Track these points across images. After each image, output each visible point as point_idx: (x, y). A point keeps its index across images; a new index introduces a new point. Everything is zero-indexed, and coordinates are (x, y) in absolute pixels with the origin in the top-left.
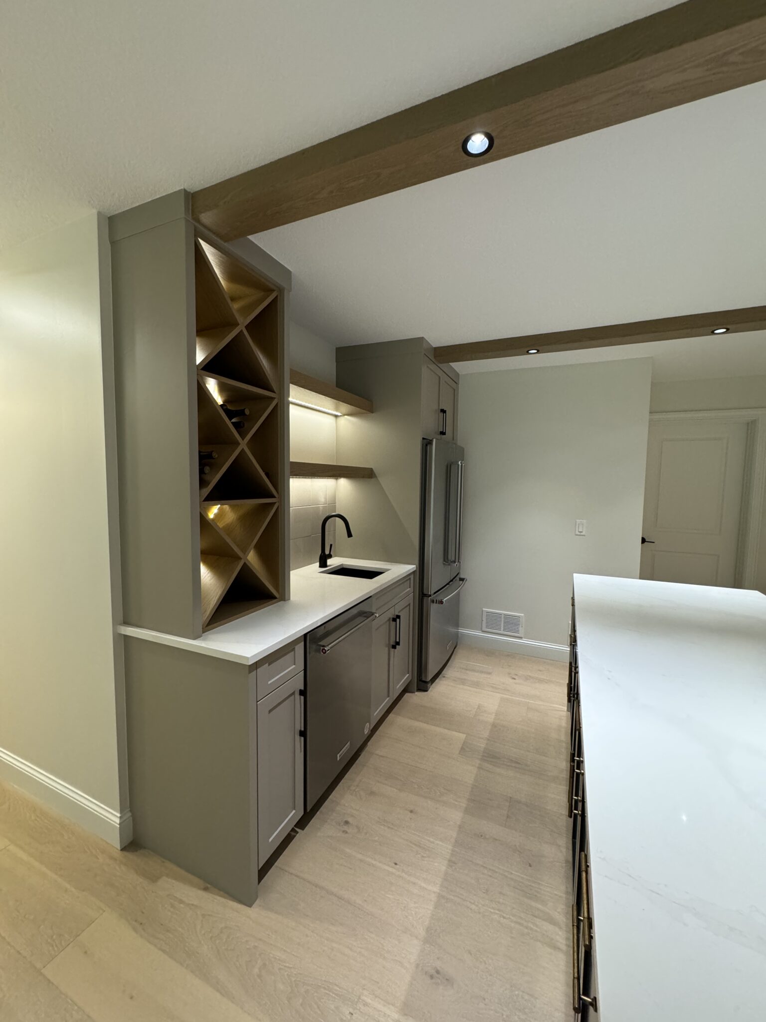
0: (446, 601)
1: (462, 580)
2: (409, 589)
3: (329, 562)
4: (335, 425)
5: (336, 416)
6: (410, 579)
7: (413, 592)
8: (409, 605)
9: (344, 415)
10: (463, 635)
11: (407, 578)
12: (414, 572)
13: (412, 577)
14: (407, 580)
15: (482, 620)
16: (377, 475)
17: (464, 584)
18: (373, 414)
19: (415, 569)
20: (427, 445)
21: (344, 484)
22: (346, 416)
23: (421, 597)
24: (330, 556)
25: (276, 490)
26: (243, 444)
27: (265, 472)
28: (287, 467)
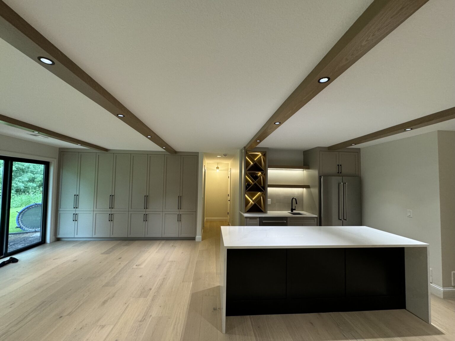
2: (314, 222)
4: (303, 173)
5: (303, 170)
7: (317, 224)
11: (311, 218)
16: (310, 187)
19: (317, 217)
20: (321, 178)
21: (305, 190)
25: (264, 190)
26: (255, 182)
27: (261, 187)
28: (267, 186)
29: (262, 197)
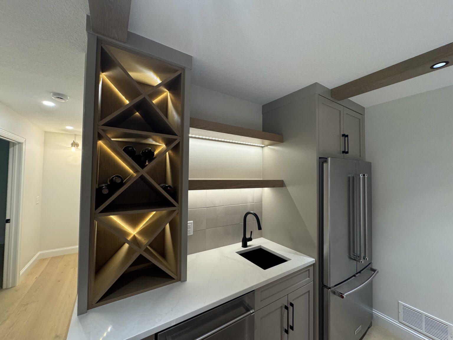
0: (346, 296)
1: (374, 271)
2: (308, 278)
3: (249, 243)
4: (262, 152)
5: (262, 147)
6: (309, 270)
7: (313, 281)
8: (309, 291)
9: (267, 146)
10: (378, 317)
11: (306, 269)
12: (314, 265)
13: (311, 269)
14: (306, 271)
15: (399, 312)
16: (286, 186)
17: (376, 275)
18: (283, 143)
19: (314, 262)
20: (323, 163)
21: (267, 192)
22: (269, 146)
23: (321, 287)
24: (250, 239)
25: (176, 200)
26: (143, 172)
27: (165, 188)
28: (185, 185)
29: (168, 226)
